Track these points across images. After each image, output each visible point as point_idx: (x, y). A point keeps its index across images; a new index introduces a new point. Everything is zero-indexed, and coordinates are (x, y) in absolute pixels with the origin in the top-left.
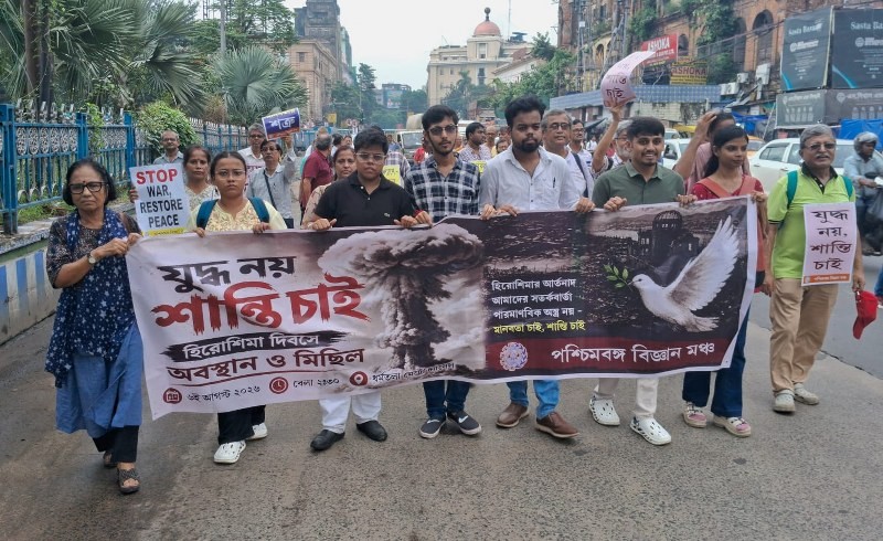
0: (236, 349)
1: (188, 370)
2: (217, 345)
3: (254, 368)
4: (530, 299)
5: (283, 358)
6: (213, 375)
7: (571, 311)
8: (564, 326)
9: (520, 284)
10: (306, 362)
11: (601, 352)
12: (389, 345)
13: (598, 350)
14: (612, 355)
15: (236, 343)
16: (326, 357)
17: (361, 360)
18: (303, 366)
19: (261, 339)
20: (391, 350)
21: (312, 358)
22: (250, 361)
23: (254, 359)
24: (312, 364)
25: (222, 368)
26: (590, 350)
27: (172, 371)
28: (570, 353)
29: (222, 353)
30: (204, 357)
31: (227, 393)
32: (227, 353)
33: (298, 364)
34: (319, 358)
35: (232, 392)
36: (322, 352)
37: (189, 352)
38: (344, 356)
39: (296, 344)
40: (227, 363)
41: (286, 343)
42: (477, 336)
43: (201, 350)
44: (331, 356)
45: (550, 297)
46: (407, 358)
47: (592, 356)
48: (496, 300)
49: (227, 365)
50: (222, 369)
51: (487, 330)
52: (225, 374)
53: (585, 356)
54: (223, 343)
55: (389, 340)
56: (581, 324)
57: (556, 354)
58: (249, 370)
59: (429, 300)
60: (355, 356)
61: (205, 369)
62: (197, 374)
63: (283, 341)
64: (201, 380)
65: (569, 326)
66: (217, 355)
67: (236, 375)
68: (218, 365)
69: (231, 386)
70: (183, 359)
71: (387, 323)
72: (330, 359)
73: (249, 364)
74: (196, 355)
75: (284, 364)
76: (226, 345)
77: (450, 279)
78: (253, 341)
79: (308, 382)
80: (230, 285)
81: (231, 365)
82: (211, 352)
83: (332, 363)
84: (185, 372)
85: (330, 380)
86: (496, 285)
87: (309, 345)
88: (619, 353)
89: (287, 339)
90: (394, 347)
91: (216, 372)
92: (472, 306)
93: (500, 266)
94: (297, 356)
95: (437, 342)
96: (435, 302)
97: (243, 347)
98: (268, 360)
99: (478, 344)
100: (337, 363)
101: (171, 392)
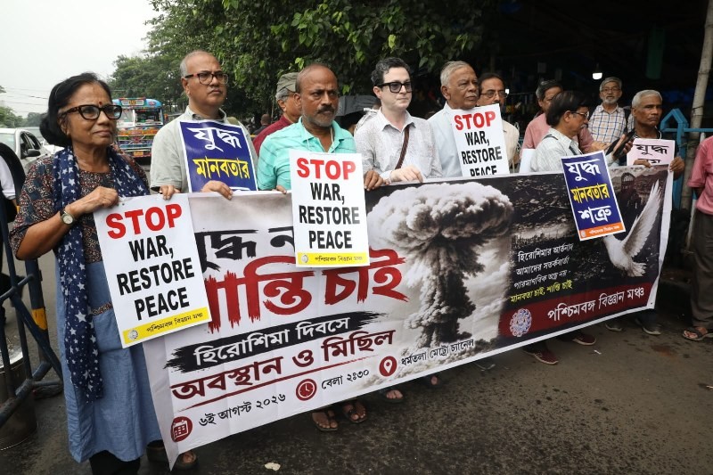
0: (259, 349)
1: (201, 381)
2: (236, 345)
3: (279, 372)
4: (542, 266)
5: (310, 353)
6: (231, 384)
8: (558, 288)
9: (538, 253)
10: (335, 354)
11: (581, 307)
12: (421, 325)
13: (579, 305)
14: (588, 308)
15: (259, 341)
16: (356, 342)
17: (390, 342)
18: (333, 360)
19: (286, 331)
20: (421, 329)
21: (341, 346)
22: (274, 363)
23: (278, 360)
25: (243, 375)
26: (574, 306)
27: (179, 390)
28: (561, 311)
29: (242, 356)
30: (221, 362)
31: (247, 406)
32: (248, 354)
33: (327, 359)
34: (348, 344)
35: (254, 405)
36: (351, 336)
37: (202, 356)
38: (373, 338)
39: (324, 332)
40: (247, 368)
41: (314, 331)
42: (496, 307)
43: (216, 352)
44: (359, 339)
45: (555, 263)
46: (434, 336)
47: (575, 311)
48: (519, 272)
49: (248, 371)
50: (241, 376)
51: (505, 300)
52: (245, 383)
53: (571, 312)
54: (243, 342)
55: (421, 320)
56: (569, 283)
57: (551, 314)
58: (273, 374)
59: (465, 274)
60: (384, 338)
61: (221, 377)
62: (212, 385)
63: (311, 330)
64: (217, 392)
65: (561, 286)
66: (236, 358)
67: (256, 383)
68: (237, 371)
69: (252, 396)
70: (194, 367)
71: (423, 303)
72: (359, 344)
73: (272, 366)
74: (210, 360)
75: (312, 360)
76: (247, 344)
77: (484, 249)
78: (277, 336)
79: (336, 380)
80: (254, 258)
81: (252, 370)
82: (229, 355)
83: (361, 349)
84: (197, 385)
85: (360, 373)
86: (522, 256)
87: (339, 331)
88: (592, 304)
89: (315, 327)
90: (425, 326)
91: (234, 380)
92: (500, 279)
93: (525, 235)
94: (325, 346)
95: (463, 317)
96: (471, 277)
97: (267, 346)
98: (294, 359)
99: (495, 314)
100: (366, 349)
101: (177, 425)
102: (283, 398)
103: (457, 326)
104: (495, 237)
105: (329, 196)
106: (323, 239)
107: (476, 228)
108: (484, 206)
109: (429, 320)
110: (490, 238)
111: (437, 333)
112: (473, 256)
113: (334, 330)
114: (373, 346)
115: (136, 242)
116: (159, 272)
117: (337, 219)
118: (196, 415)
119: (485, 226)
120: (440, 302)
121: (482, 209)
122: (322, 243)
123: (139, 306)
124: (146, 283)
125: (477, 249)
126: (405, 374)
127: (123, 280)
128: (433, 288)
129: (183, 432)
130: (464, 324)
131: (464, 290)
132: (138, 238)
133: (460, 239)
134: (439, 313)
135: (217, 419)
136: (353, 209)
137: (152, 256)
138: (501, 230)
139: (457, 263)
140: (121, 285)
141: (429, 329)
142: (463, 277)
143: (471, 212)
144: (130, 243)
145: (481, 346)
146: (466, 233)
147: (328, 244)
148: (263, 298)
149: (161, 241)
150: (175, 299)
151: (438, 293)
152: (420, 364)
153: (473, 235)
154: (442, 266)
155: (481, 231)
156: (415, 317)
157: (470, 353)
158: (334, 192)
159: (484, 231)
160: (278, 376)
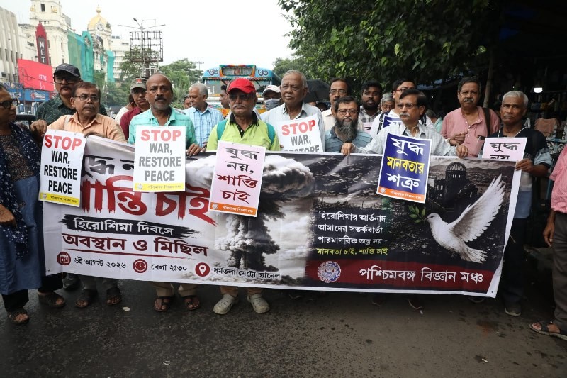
0: (111, 230)
1: (77, 237)
2: (98, 224)
3: (123, 249)
4: (348, 229)
5: (146, 243)
6: (93, 244)
7: (380, 241)
8: (372, 251)
9: (341, 216)
10: (163, 249)
11: (398, 274)
12: (229, 249)
13: (396, 272)
14: (406, 276)
15: (112, 226)
16: (179, 246)
17: (205, 254)
18: (161, 252)
19: (131, 225)
20: (231, 253)
21: (168, 245)
22: (121, 242)
24: (167, 251)
25: (100, 243)
26: (390, 272)
27: (66, 237)
28: (374, 273)
29: (100, 231)
30: (87, 230)
31: (101, 262)
32: (104, 231)
33: (157, 250)
34: (173, 246)
35: (105, 263)
36: (175, 241)
37: (77, 223)
38: (192, 248)
39: (156, 232)
40: (103, 239)
41: (149, 230)
43: (86, 223)
44: (181, 245)
45: (365, 229)
46: (242, 261)
47: (391, 277)
48: (321, 227)
49: (103, 241)
50: (99, 243)
51: (310, 250)
52: (101, 248)
53: (385, 276)
54: (102, 223)
55: (229, 245)
56: (385, 250)
57: (363, 272)
58: (119, 249)
59: (267, 217)
60: (201, 250)
61: (88, 239)
62: (82, 241)
63: (147, 228)
64: (85, 247)
65: (375, 251)
66: (96, 231)
67: (107, 250)
68: (97, 239)
69: (105, 258)
70: (74, 229)
71: (230, 230)
72: (181, 248)
73: (119, 244)
74: (82, 227)
75: (146, 248)
76: (104, 225)
77: (286, 204)
78: (125, 226)
79: (162, 267)
80: (112, 176)
81: (106, 241)
82: (93, 228)
83: (182, 251)
84: (74, 238)
85: (180, 267)
86: (323, 215)
87: (165, 235)
89: (150, 228)
90: (233, 251)
91: (95, 244)
92: (301, 228)
93: (327, 200)
94: (156, 242)
95: (268, 253)
96: (272, 220)
97: (117, 230)
98: (134, 243)
99: (301, 259)
100: (187, 252)
102: (124, 266)
103: (263, 259)
104: (296, 197)
105: (162, 150)
106: (155, 176)
107: (279, 188)
108: (288, 173)
109: (236, 247)
110: (292, 197)
111: (245, 259)
112: (276, 207)
113: (163, 233)
114: (192, 252)
116: (61, 171)
117: (166, 163)
118: (73, 255)
119: (288, 188)
120: (244, 234)
122: (153, 178)
125: (280, 203)
126: (215, 280)
127: (46, 168)
128: (236, 221)
130: (269, 259)
131: (265, 229)
132: (56, 150)
133: (263, 193)
134: (244, 243)
135: (83, 262)
136: (178, 158)
137: (60, 161)
138: (303, 193)
141: (237, 254)
142: (264, 218)
143: (275, 175)
144: (52, 151)
145: (286, 280)
146: (269, 190)
147: (159, 178)
148: (117, 200)
150: (66, 188)
151: (241, 226)
152: (229, 276)
153: (276, 193)
155: (284, 191)
156: (223, 241)
157: (276, 282)
158: (166, 149)
159: (286, 192)
160: (122, 251)
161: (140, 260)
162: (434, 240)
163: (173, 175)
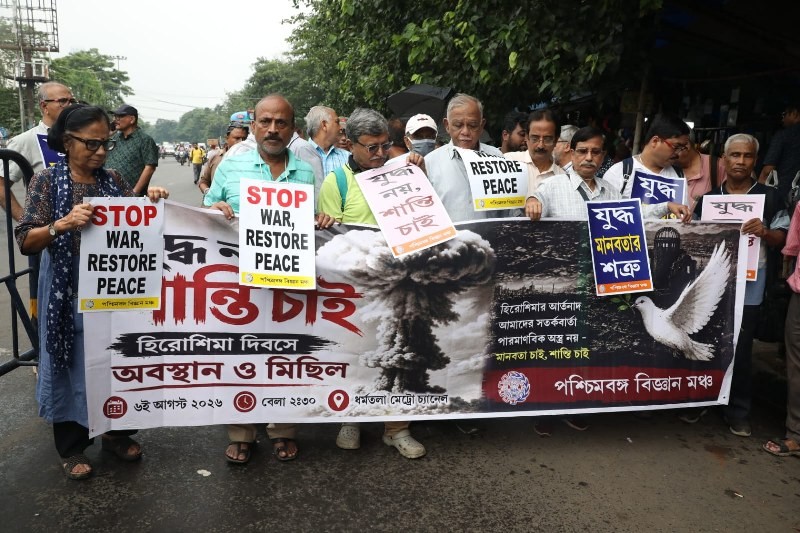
0: (200, 351)
1: (140, 368)
2: (178, 341)
3: (218, 377)
4: (535, 323)
5: (253, 366)
6: (168, 376)
7: (575, 337)
8: (568, 354)
9: (527, 307)
10: (280, 373)
11: (605, 384)
12: (379, 366)
13: (602, 381)
14: (616, 386)
15: (201, 343)
16: (304, 367)
17: (343, 375)
18: (276, 379)
19: (230, 340)
20: (381, 370)
21: (287, 367)
22: (214, 367)
23: (219, 365)
24: (286, 376)
25: (181, 371)
26: (595, 382)
27: (119, 371)
28: (574, 385)
29: (182, 352)
30: (161, 353)
31: (182, 403)
32: (189, 353)
33: (270, 376)
34: (295, 367)
35: (189, 403)
36: (299, 360)
37: (144, 345)
38: (324, 367)
39: (270, 348)
40: (186, 366)
41: (259, 346)
42: (477, 363)
43: (158, 343)
44: (308, 365)
45: (555, 321)
46: (396, 381)
47: (597, 389)
48: (503, 325)
49: (187, 368)
50: (180, 372)
51: (487, 356)
52: (182, 379)
53: (589, 388)
54: (185, 340)
55: (380, 360)
56: (585, 352)
57: (559, 385)
58: (212, 378)
59: (435, 322)
60: (337, 369)
61: (160, 367)
62: (150, 374)
63: (256, 344)
64: (155, 382)
65: (573, 354)
66: (176, 353)
67: (193, 382)
68: (176, 366)
69: (189, 394)
70: (136, 353)
71: (381, 342)
72: (307, 370)
73: (213, 370)
74: (151, 349)
75: (254, 375)
76: (189, 343)
77: (461, 298)
78: (221, 343)
79: (279, 401)
80: (204, 265)
81: (191, 368)
82: (169, 348)
83: (309, 375)
84: (136, 370)
85: (305, 399)
86: (505, 308)
87: (285, 351)
88: (623, 384)
89: (261, 342)
90: (384, 368)
91: (172, 374)
92: (478, 330)
93: (511, 286)
94: (270, 364)
95: (434, 369)
96: (442, 325)
97: (209, 349)
98: (235, 368)
99: (476, 371)
100: (315, 376)
101: (114, 403)
102: (220, 404)
103: (426, 377)
104: (475, 285)
105: (279, 222)
106: (270, 262)
107: (452, 274)
108: (462, 250)
109: (390, 363)
110: (469, 286)
111: (400, 379)
112: (448, 303)
113: (281, 349)
114: (323, 375)
115: (113, 232)
116: (126, 261)
117: (286, 243)
118: (132, 400)
119: (463, 273)
120: (402, 346)
121: (458, 254)
122: (268, 265)
123: (101, 283)
124: (113, 267)
125: (453, 297)
126: (358, 414)
127: (93, 259)
128: (392, 330)
129: (119, 411)
130: (435, 377)
131: (433, 338)
132: (116, 229)
133: (432, 284)
134: (401, 359)
135: (151, 407)
136: (303, 236)
137: (125, 247)
138: (482, 278)
139: (427, 309)
140: (90, 263)
141: (390, 373)
142: (432, 324)
143: (446, 256)
144: (108, 232)
145: (458, 404)
146: (440, 278)
147: (275, 266)
148: (209, 304)
149: (135, 236)
150: (134, 286)
151: (399, 336)
152: (378, 408)
153: (449, 282)
154: (408, 310)
155: (458, 278)
156: (372, 355)
157: (443, 410)
158: (284, 218)
159: (461, 278)
160: (217, 381)
161: (244, 393)
162: (648, 334)
163: (297, 263)
